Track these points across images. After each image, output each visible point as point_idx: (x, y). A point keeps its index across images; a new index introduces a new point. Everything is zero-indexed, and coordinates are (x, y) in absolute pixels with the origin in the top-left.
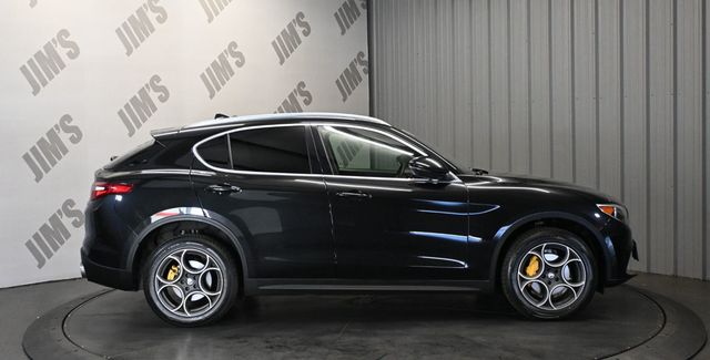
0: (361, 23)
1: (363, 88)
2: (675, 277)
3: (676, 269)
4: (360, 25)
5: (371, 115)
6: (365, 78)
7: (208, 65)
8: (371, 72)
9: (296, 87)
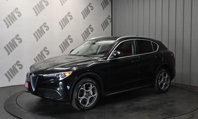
1: (109, 27)
4: (109, 7)
6: (110, 24)
7: (61, 19)
8: (112, 22)
9: (88, 26)
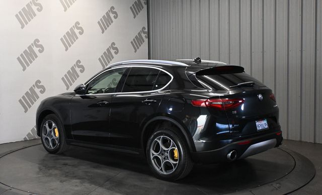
0: (144, 12)
1: (145, 46)
2: (301, 141)
3: (301, 137)
5: (149, 58)
6: (146, 40)
7: (64, 33)
8: (149, 38)
9: (110, 45)
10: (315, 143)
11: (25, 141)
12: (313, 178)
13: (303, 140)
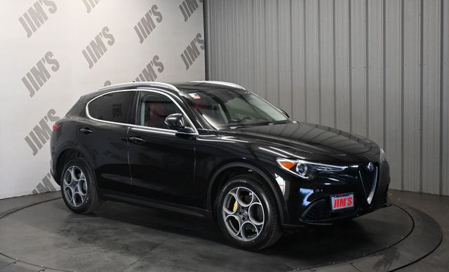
0: (200, 10)
1: (201, 59)
2: (421, 193)
3: (421, 187)
4: (198, 14)
5: (207, 79)
6: (202, 52)
7: (88, 44)
8: (206, 49)
9: (152, 60)
10: (441, 196)
11: (35, 194)
12: (439, 245)
13: (424, 191)
